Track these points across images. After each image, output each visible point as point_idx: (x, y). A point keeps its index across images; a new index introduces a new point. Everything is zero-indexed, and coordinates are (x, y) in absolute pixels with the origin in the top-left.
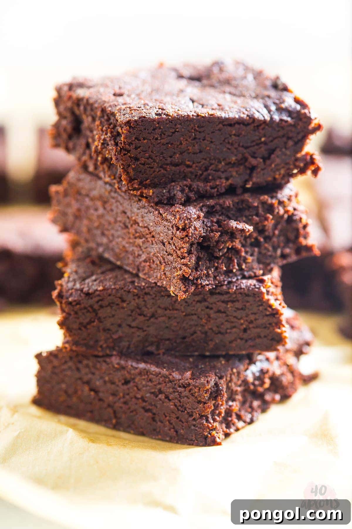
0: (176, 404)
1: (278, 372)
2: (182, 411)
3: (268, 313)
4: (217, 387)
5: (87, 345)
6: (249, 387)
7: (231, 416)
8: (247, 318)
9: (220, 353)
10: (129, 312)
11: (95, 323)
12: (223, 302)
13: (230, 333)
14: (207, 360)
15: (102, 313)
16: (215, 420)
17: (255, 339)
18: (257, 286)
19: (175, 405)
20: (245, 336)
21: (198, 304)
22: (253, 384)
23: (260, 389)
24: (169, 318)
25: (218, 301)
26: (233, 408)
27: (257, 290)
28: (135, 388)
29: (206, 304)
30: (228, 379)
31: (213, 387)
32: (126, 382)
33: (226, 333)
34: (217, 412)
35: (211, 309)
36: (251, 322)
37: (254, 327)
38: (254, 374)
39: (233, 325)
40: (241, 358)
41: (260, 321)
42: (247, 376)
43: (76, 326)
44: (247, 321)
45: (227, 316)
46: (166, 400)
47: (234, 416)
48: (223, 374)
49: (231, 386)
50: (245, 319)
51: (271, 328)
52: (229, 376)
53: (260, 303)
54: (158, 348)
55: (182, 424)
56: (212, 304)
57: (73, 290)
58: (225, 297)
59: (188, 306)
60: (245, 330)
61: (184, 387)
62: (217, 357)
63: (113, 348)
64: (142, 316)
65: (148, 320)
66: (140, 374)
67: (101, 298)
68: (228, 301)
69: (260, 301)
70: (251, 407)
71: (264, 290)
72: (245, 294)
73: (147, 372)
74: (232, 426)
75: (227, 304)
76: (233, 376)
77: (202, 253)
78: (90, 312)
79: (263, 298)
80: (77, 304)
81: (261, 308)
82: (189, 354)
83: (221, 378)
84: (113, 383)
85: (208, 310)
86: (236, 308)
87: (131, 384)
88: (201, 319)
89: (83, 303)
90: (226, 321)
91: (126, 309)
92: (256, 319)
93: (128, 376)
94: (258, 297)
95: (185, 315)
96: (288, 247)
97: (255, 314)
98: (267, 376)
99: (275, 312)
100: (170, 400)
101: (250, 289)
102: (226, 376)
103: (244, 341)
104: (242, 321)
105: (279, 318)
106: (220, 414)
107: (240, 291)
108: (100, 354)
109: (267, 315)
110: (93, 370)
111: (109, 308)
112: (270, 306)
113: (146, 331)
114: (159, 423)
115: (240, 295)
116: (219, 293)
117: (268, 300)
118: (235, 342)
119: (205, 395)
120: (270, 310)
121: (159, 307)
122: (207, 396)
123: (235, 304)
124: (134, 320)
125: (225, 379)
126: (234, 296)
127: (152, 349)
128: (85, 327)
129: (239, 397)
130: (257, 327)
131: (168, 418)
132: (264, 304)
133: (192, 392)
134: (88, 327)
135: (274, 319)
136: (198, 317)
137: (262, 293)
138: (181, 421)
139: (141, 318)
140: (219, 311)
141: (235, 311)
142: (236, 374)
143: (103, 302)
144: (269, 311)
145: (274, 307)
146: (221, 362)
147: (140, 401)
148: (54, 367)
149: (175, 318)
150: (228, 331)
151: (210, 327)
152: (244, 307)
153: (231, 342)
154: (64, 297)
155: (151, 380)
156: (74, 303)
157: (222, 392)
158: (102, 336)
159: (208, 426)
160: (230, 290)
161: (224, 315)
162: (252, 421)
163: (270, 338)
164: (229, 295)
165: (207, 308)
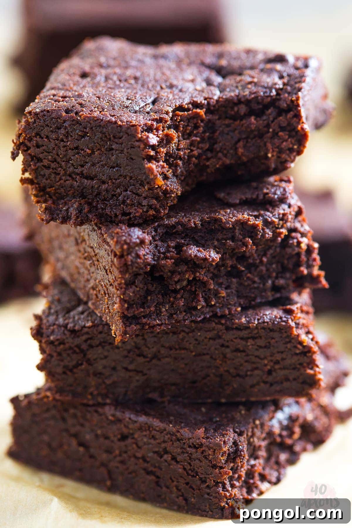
0: (185, 467)
1: (310, 417)
2: (193, 476)
3: (298, 352)
4: (235, 446)
5: (75, 394)
6: (275, 440)
7: (253, 478)
8: (273, 358)
9: (238, 399)
10: (125, 353)
11: (83, 366)
12: (242, 339)
13: (251, 375)
14: (223, 409)
15: (91, 355)
16: (233, 486)
17: (282, 383)
18: (284, 319)
19: (185, 469)
20: (270, 379)
21: (211, 342)
22: (280, 435)
23: (289, 441)
24: (175, 359)
25: (236, 338)
26: (256, 468)
27: (284, 324)
28: (134, 446)
29: (220, 341)
30: (250, 434)
31: (232, 447)
32: (124, 438)
33: (247, 375)
34: (236, 476)
35: (228, 347)
36: (277, 362)
37: (280, 369)
38: (280, 423)
39: (255, 366)
40: (264, 405)
41: (288, 362)
42: (272, 426)
43: (59, 370)
44: (272, 361)
45: (247, 355)
46: (173, 462)
47: (257, 477)
48: (243, 429)
49: (254, 441)
50: (270, 358)
51: (302, 371)
52: (250, 430)
53: (287, 340)
54: (162, 395)
55: (193, 491)
56: (228, 341)
57: (55, 327)
58: (244, 333)
59: (199, 344)
60: (270, 372)
61: (195, 447)
62: (236, 405)
63: (105, 396)
64: (142, 358)
65: (149, 362)
66: (140, 429)
67: (89, 336)
68: (248, 338)
69: (288, 337)
70: (278, 463)
71: (293, 324)
72: (269, 328)
73: (149, 427)
74: (255, 490)
75: (247, 342)
76: (255, 430)
78: (77, 353)
79: (291, 334)
80: (60, 344)
81: (289, 346)
82: (200, 401)
83: (240, 434)
84: (107, 438)
85: (223, 348)
86: (258, 346)
87: (130, 441)
88: (215, 359)
89: (68, 343)
90: (246, 361)
91: (121, 349)
92: (283, 359)
93: (125, 431)
94: (286, 332)
95: (195, 356)
97: (282, 352)
98: (297, 424)
99: (306, 350)
100: (177, 462)
101: (276, 323)
102: (247, 431)
103: (268, 385)
104: (266, 362)
105: (311, 356)
106: (240, 477)
107: (262, 325)
108: (91, 403)
109: (297, 354)
110: (81, 421)
111: (100, 347)
112: (301, 343)
113: (146, 374)
114: (164, 489)
115: (263, 330)
116: (238, 329)
117: (298, 336)
118: (257, 387)
119: (222, 458)
120: (300, 347)
121: (163, 346)
122: (223, 459)
123: (256, 341)
124: (131, 362)
125: (245, 436)
126: (256, 331)
127: (154, 396)
128: (71, 371)
129: (263, 453)
130: (284, 368)
131: (175, 483)
132: (293, 341)
133: (205, 454)
134: (75, 370)
135: (305, 358)
136: (211, 357)
137: (291, 328)
138: (191, 487)
139: (141, 360)
140: (237, 350)
141: (257, 350)
142: (259, 427)
143: (92, 341)
144: (299, 349)
145: (305, 344)
146: (240, 412)
147: (141, 461)
148: (34, 415)
149: (183, 359)
150: (249, 373)
151: (226, 369)
152: (268, 344)
153: (252, 386)
154: (44, 335)
155: (153, 437)
156: (56, 343)
157: (242, 453)
158: (93, 381)
159: (225, 495)
160: (250, 325)
161: (244, 354)
162: (278, 481)
163: (301, 380)
164: (249, 331)
165: (223, 346)
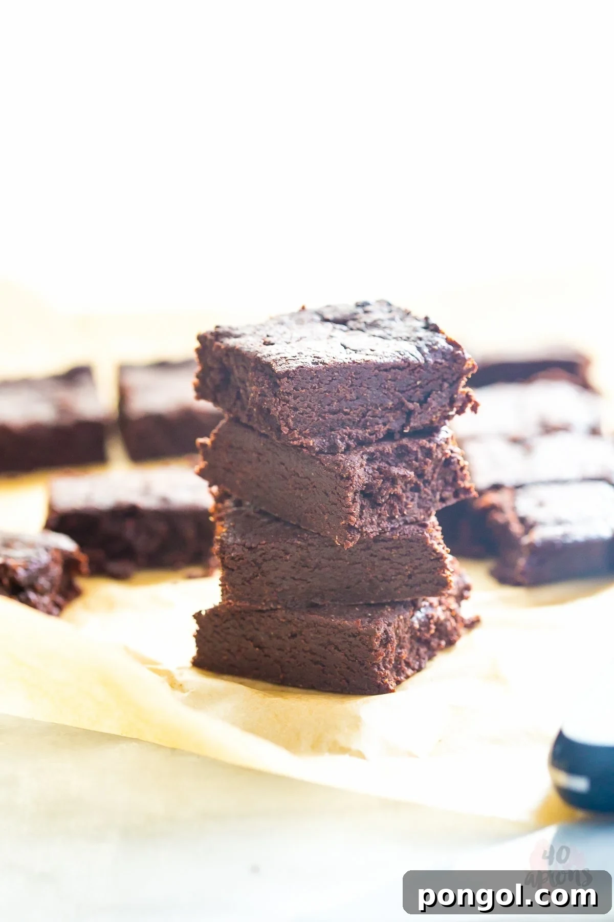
0: (346, 653)
1: (442, 617)
2: (353, 661)
3: (432, 558)
4: (386, 634)
5: (251, 601)
6: (416, 633)
7: (400, 664)
8: (412, 564)
9: (384, 601)
10: (293, 564)
11: (258, 578)
12: (387, 549)
13: (396, 579)
14: (373, 608)
15: (265, 567)
16: (386, 668)
17: (420, 585)
18: (421, 531)
19: (346, 655)
20: (410, 582)
21: (363, 552)
22: (419, 630)
23: (428, 636)
24: (333, 568)
25: (382, 548)
26: (403, 655)
27: (420, 535)
28: (303, 641)
29: (370, 552)
30: (396, 626)
31: (383, 635)
32: (294, 636)
33: (391, 580)
34: (388, 659)
35: (376, 556)
36: (416, 568)
37: (419, 573)
38: (419, 621)
39: (398, 571)
40: (405, 605)
41: (424, 567)
42: (413, 623)
43: (239, 581)
44: (411, 566)
45: (392, 563)
46: (336, 651)
47: (403, 664)
48: (390, 621)
49: (400, 633)
50: (410, 564)
51: (437, 573)
52: (397, 623)
53: (424, 548)
54: (323, 598)
55: (353, 673)
56: (375, 551)
57: (235, 546)
58: (390, 544)
59: (352, 554)
60: (410, 577)
61: (354, 636)
62: (382, 605)
63: (277, 602)
64: (306, 568)
65: (311, 571)
66: (308, 626)
67: (264, 552)
68: (392, 548)
69: (424, 546)
70: (418, 654)
71: (427, 535)
72: (409, 539)
73: (315, 624)
74: (402, 673)
75: (391, 551)
76: (400, 623)
77: (365, 501)
78: (253, 567)
79: (427, 543)
80: (239, 559)
81: (425, 553)
82: (353, 603)
83: (389, 625)
84: (279, 638)
85: (372, 558)
86: (400, 554)
87: (299, 637)
88: (366, 567)
89: (246, 558)
90: (391, 568)
91: (289, 562)
92: (421, 565)
93: (294, 630)
94: (423, 542)
95: (349, 564)
96: (448, 491)
97: (420, 559)
98: (432, 621)
99: (439, 556)
100: (340, 651)
101: (414, 534)
102: (394, 623)
103: (409, 587)
104: (407, 568)
105: (443, 562)
106: (390, 662)
107: (404, 537)
108: (265, 609)
109: (432, 560)
110: (257, 626)
111: (272, 561)
112: (435, 551)
113: (309, 582)
114: (329, 675)
115: (404, 541)
116: (383, 541)
117: (432, 544)
118: (400, 589)
119: (376, 643)
120: (435, 554)
121: (323, 558)
122: (377, 643)
123: (399, 550)
124: (298, 572)
125: (393, 626)
126: (398, 542)
127: (317, 601)
128: (248, 581)
129: (407, 644)
130: (421, 573)
131: (338, 668)
132: (429, 549)
133: (362, 640)
134: (252, 581)
135: (438, 563)
136: (363, 566)
137: (426, 538)
138: (352, 671)
139: (306, 570)
140: (384, 559)
141: (399, 557)
142: (403, 621)
143: (266, 556)
144: (433, 556)
145: (438, 552)
146: (387, 610)
147: (309, 654)
148: (216, 626)
149: (339, 567)
150: (393, 578)
151: (374, 575)
152: (408, 552)
153: (396, 589)
154: (226, 553)
155: (319, 632)
156: (237, 559)
157: (392, 639)
158: (267, 590)
159: (381, 674)
160: (394, 537)
161: (389, 562)
162: (420, 669)
163: (436, 582)
164: (393, 542)
165: (372, 555)
